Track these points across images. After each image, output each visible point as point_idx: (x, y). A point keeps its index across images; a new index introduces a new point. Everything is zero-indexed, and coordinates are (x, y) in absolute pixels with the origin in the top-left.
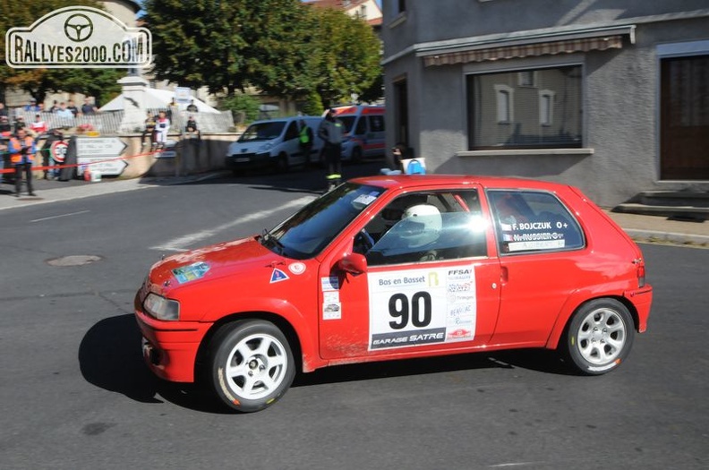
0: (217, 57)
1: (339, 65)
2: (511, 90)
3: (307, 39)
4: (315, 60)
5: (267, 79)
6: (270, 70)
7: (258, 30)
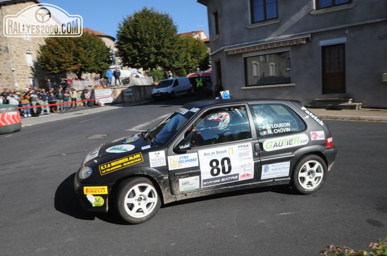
0: (146, 57)
1: (192, 57)
2: (258, 63)
3: (180, 48)
4: (182, 56)
5: (165, 64)
6: (166, 60)
7: (161, 45)
